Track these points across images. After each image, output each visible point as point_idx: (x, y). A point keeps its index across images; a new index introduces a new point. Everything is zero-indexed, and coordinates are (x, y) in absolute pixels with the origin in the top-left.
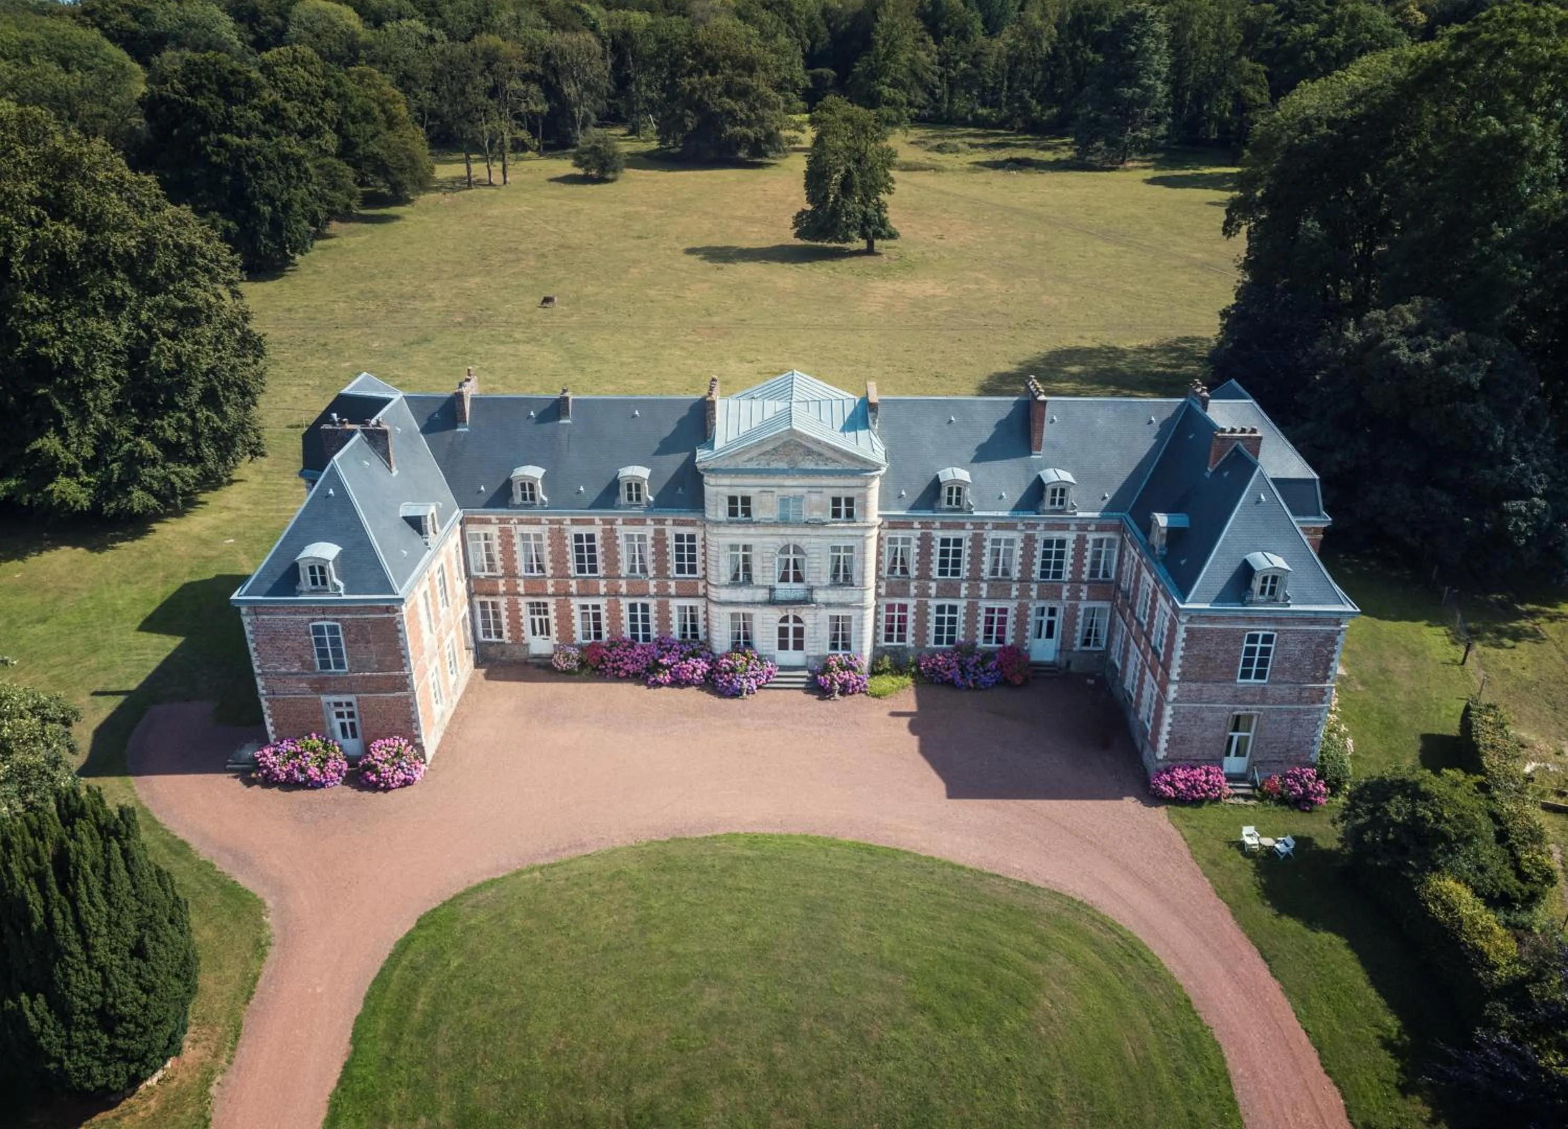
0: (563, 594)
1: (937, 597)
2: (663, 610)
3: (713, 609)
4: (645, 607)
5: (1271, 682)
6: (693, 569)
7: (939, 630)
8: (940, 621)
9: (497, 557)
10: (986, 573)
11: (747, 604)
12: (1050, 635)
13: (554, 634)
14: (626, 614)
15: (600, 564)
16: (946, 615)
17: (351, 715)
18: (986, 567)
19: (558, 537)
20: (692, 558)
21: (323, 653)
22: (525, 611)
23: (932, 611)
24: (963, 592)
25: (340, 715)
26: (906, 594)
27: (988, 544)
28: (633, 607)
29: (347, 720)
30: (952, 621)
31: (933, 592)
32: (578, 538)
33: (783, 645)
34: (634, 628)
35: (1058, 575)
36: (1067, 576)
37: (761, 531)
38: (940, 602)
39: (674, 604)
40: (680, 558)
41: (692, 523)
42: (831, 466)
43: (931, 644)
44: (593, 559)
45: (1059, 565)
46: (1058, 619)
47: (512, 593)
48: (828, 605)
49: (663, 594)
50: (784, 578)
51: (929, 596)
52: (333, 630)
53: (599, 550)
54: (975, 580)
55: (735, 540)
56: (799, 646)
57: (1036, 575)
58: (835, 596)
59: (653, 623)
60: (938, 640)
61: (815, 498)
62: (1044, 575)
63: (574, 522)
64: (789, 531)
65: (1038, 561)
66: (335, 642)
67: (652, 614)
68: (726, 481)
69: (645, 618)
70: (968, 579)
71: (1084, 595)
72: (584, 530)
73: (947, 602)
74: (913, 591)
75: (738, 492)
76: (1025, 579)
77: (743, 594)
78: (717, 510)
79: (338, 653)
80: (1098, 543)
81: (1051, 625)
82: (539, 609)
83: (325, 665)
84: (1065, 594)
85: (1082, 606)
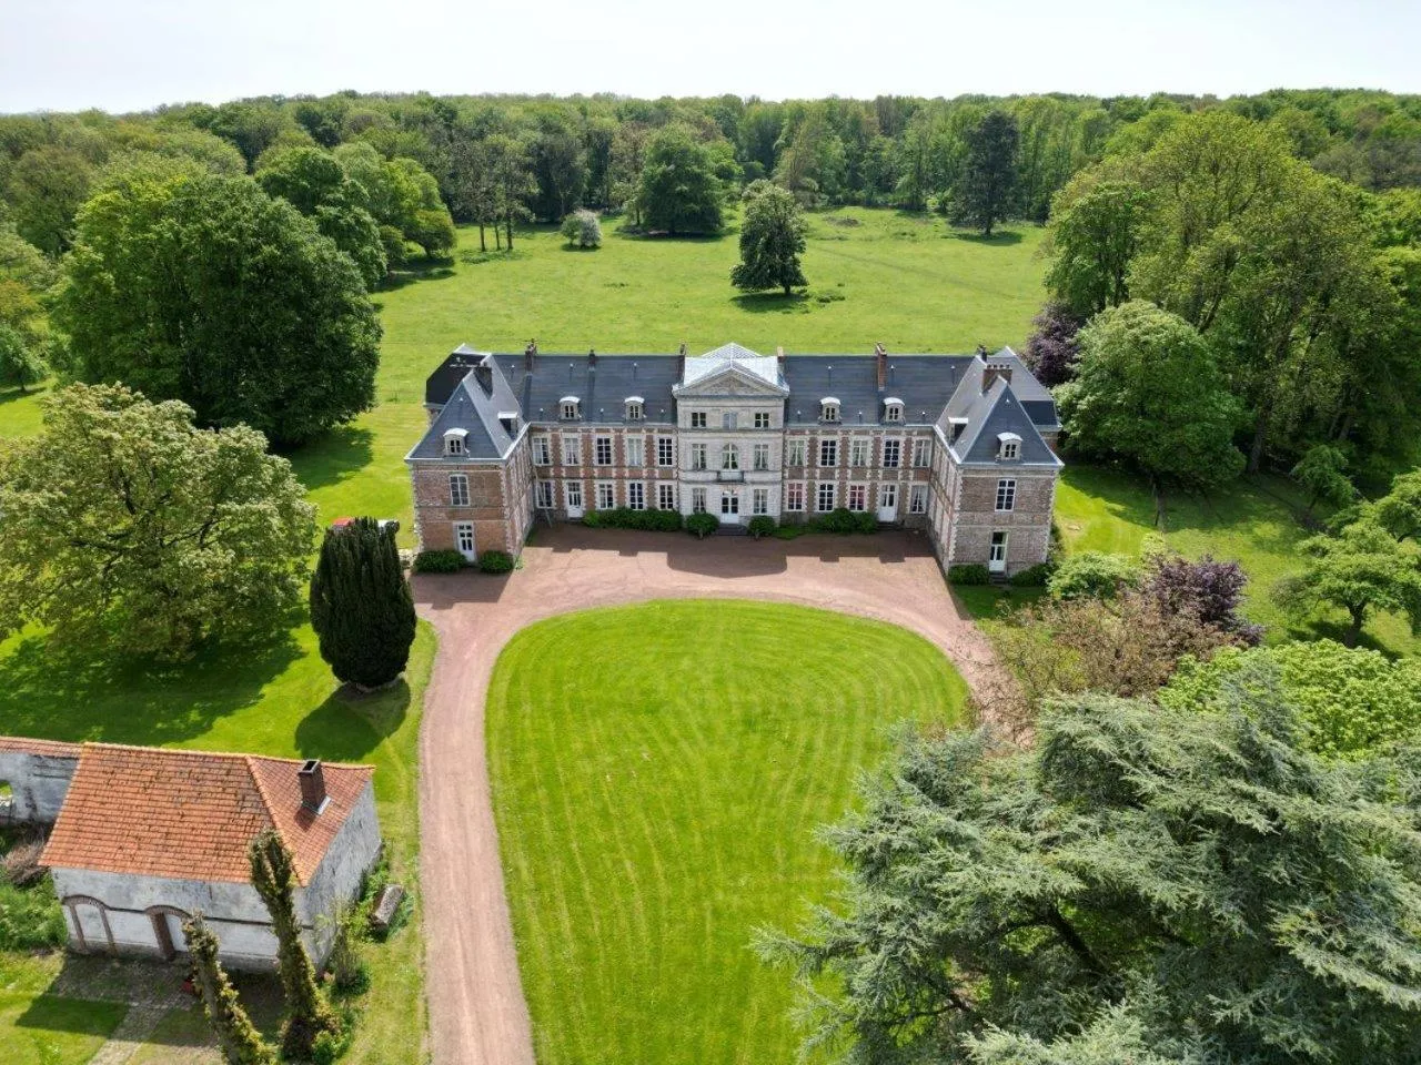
0: (589, 478)
1: (820, 479)
2: (651, 488)
3: (682, 486)
4: (640, 486)
5: (1015, 511)
6: (670, 462)
7: (822, 501)
8: (822, 495)
9: (550, 453)
10: (850, 464)
11: (703, 483)
12: (891, 504)
13: (583, 503)
14: (628, 490)
15: (613, 458)
16: (826, 491)
17: (470, 535)
18: (851, 460)
19: (587, 440)
20: (669, 455)
21: (456, 494)
22: (566, 488)
23: (818, 488)
24: (837, 476)
25: (462, 535)
26: (801, 478)
27: (851, 444)
28: (632, 486)
29: (466, 538)
30: (830, 495)
31: (818, 475)
32: (600, 441)
33: (725, 510)
34: (633, 500)
35: (895, 464)
36: (900, 465)
37: (712, 435)
38: (823, 482)
39: (658, 483)
40: (662, 454)
41: (670, 432)
42: (755, 393)
43: (817, 510)
44: (608, 455)
45: (896, 458)
46: (896, 493)
47: (558, 477)
48: (753, 483)
49: (651, 478)
50: (726, 466)
51: (816, 479)
52: (463, 480)
53: (612, 449)
54: (844, 468)
55: (695, 441)
56: (735, 510)
57: (882, 465)
58: (757, 477)
59: (645, 497)
60: (822, 508)
61: (745, 414)
62: (887, 464)
63: (598, 431)
64: (729, 435)
65: (883, 455)
66: (464, 487)
67: (644, 490)
68: (691, 403)
69: (640, 494)
70: (839, 467)
71: (911, 477)
72: (603, 436)
73: (827, 482)
74: (806, 475)
75: (698, 410)
76: (875, 467)
77: (700, 476)
78: (684, 421)
79: (464, 494)
80: (920, 443)
81: (892, 497)
82: (574, 487)
83: (457, 502)
84: (900, 477)
85: (911, 484)
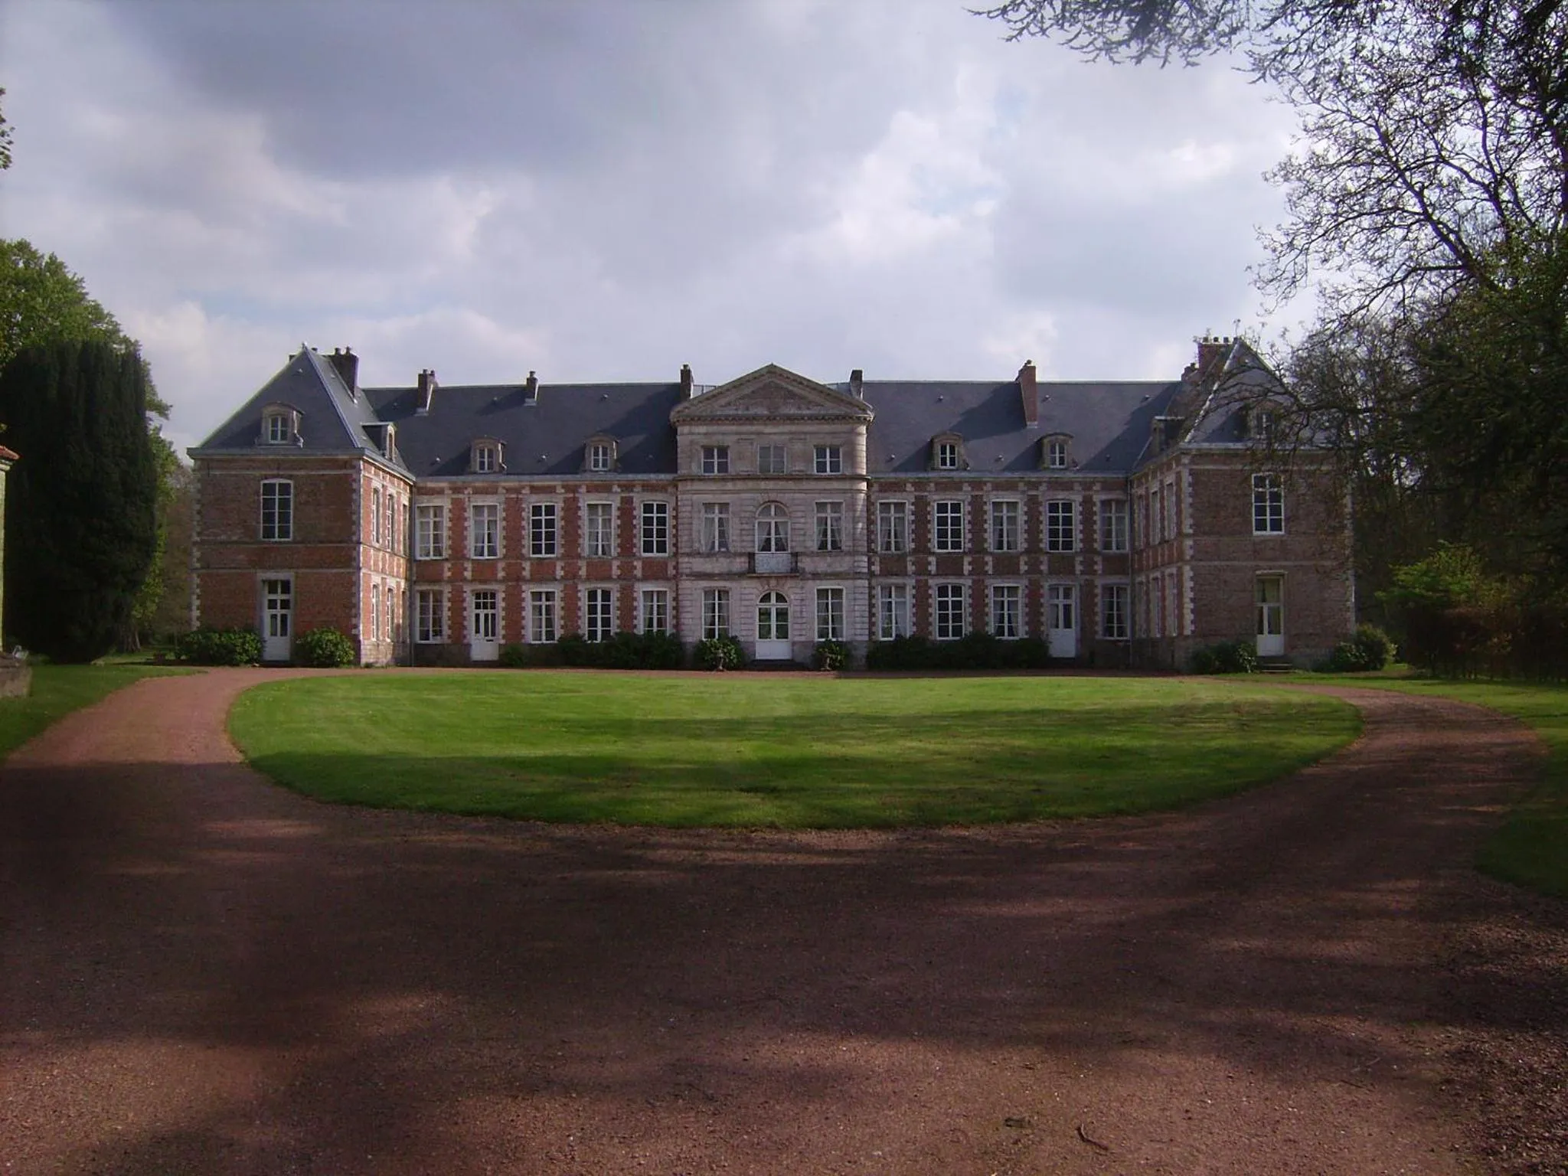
0: (515, 579)
1: (937, 575)
2: (627, 597)
3: (686, 584)
4: (606, 595)
5: (1289, 532)
6: (662, 548)
7: (943, 618)
8: (943, 606)
9: (445, 533)
10: (990, 543)
11: (722, 576)
12: (1068, 625)
13: (501, 631)
14: (584, 603)
15: (558, 541)
16: (950, 599)
17: (285, 604)
18: (990, 537)
19: (514, 509)
20: (662, 533)
21: (269, 518)
22: (470, 601)
23: (933, 592)
24: (967, 568)
25: (272, 604)
26: (903, 573)
27: (989, 508)
28: (592, 595)
29: (279, 612)
30: (957, 605)
31: (933, 569)
32: (537, 510)
33: (764, 633)
34: (592, 622)
35: (1068, 545)
36: (1078, 545)
37: (740, 485)
38: (941, 581)
39: (641, 588)
40: (648, 533)
41: (663, 488)
42: (814, 411)
43: (935, 637)
44: (550, 536)
45: (1068, 533)
46: (1074, 601)
47: (457, 578)
48: (816, 576)
49: (627, 577)
50: (766, 547)
51: (929, 574)
52: (284, 489)
53: (559, 524)
54: (979, 552)
55: (709, 498)
56: (783, 633)
57: (1044, 545)
58: (822, 565)
59: (614, 614)
60: (943, 631)
61: (798, 447)
62: (1054, 545)
63: (534, 490)
64: (771, 485)
65: (1045, 527)
66: (284, 504)
67: (614, 602)
68: (703, 429)
69: (606, 609)
70: (970, 552)
71: (1099, 568)
72: (543, 501)
73: (951, 581)
74: (911, 568)
75: (713, 441)
76: (1033, 549)
77: (719, 565)
78: (690, 463)
79: (284, 518)
80: (1106, 504)
81: (1067, 608)
82: (485, 599)
83: (269, 533)
84: (1079, 568)
85: (1099, 582)
